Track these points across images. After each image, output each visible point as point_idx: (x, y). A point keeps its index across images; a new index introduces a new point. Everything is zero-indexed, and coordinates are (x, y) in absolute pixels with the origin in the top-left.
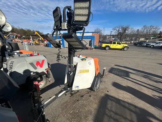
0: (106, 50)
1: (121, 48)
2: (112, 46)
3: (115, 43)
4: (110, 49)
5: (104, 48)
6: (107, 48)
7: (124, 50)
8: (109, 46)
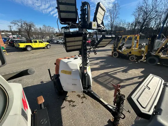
0: (28, 51)
1: (44, 46)
2: (34, 45)
3: (36, 42)
4: (33, 49)
5: (25, 49)
6: (29, 49)
7: (48, 48)
8: (30, 46)
